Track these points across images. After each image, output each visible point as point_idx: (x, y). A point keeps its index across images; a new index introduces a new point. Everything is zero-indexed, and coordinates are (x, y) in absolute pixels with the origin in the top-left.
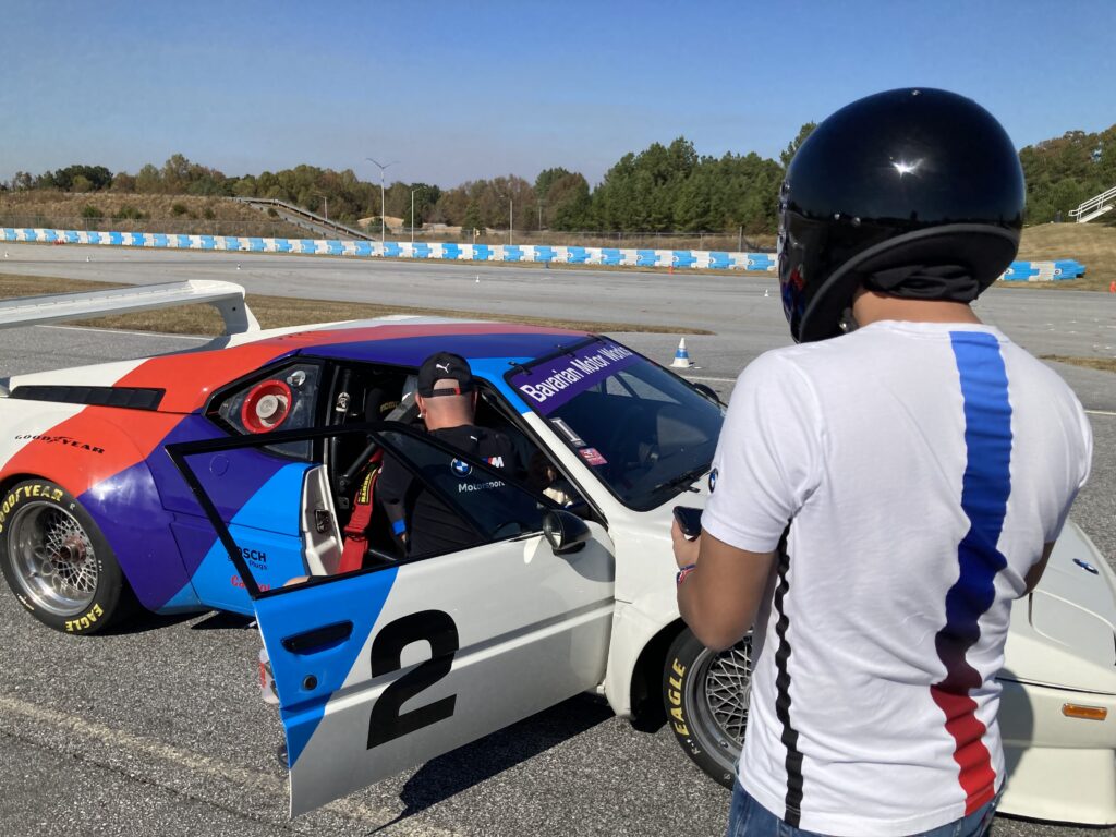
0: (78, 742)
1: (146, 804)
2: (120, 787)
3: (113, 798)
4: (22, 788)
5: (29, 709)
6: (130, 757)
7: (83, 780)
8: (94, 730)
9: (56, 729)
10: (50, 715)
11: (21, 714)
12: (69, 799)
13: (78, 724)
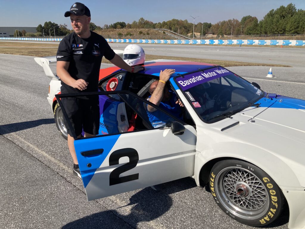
0: (59, 170)
1: (67, 188)
2: (64, 183)
3: (61, 185)
4: (42, 179)
5: (53, 159)
6: (69, 175)
7: (56, 179)
8: (64, 167)
9: (56, 165)
10: (56, 161)
11: (50, 160)
12: (51, 184)
13: (61, 165)
